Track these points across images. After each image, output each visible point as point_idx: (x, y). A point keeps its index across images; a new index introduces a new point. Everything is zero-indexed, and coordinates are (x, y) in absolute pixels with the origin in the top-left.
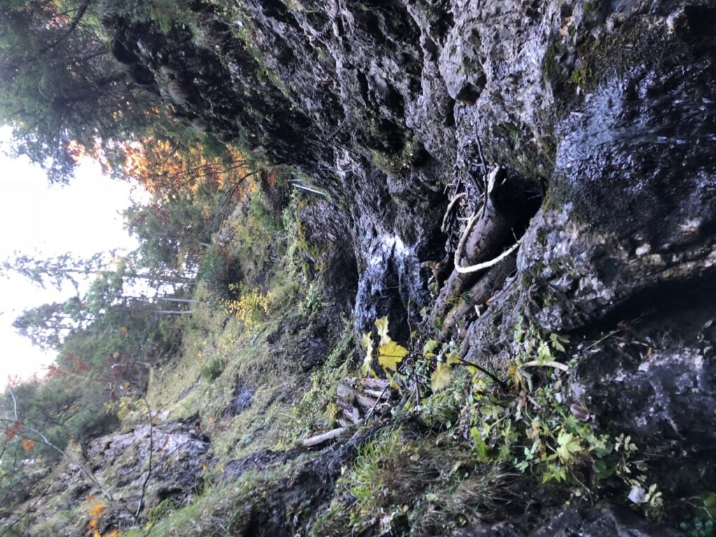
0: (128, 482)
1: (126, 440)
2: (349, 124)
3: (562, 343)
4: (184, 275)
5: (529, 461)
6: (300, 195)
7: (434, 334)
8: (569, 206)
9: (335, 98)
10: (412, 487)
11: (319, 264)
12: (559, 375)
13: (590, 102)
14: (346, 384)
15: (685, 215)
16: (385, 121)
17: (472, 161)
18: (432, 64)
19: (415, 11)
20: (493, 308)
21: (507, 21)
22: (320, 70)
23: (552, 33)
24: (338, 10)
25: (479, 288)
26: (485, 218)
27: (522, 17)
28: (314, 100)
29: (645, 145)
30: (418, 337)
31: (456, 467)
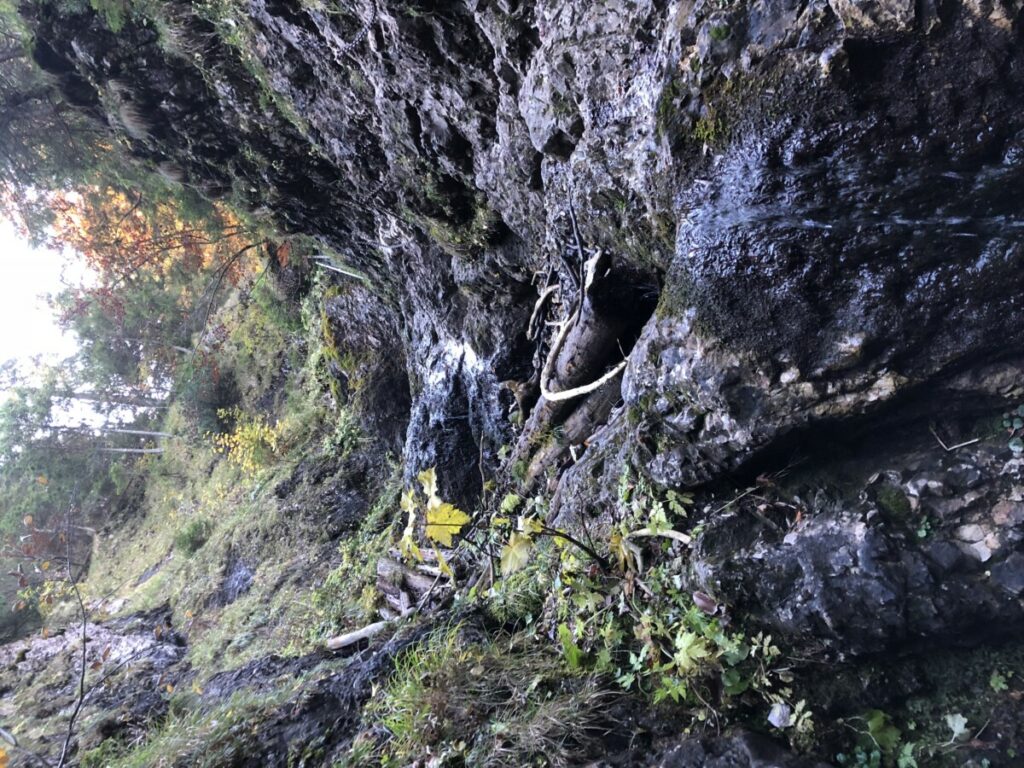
0: (53, 712)
1: (52, 647)
2: (395, 180)
3: (682, 504)
4: (150, 394)
5: (636, 672)
6: (326, 279)
7: (514, 486)
8: (691, 313)
9: (376, 140)
10: (473, 713)
11: (356, 381)
12: (678, 549)
13: (720, 166)
14: (390, 557)
15: (843, 329)
16: (446, 177)
17: (566, 242)
18: (511, 99)
19: (485, 22)
20: (593, 451)
21: (611, 44)
22: (352, 98)
23: (669, 65)
24: (375, 14)
25: (576, 422)
26: (581, 324)
27: (631, 40)
28: (345, 142)
29: (792, 231)
30: (494, 489)
31: (534, 684)
